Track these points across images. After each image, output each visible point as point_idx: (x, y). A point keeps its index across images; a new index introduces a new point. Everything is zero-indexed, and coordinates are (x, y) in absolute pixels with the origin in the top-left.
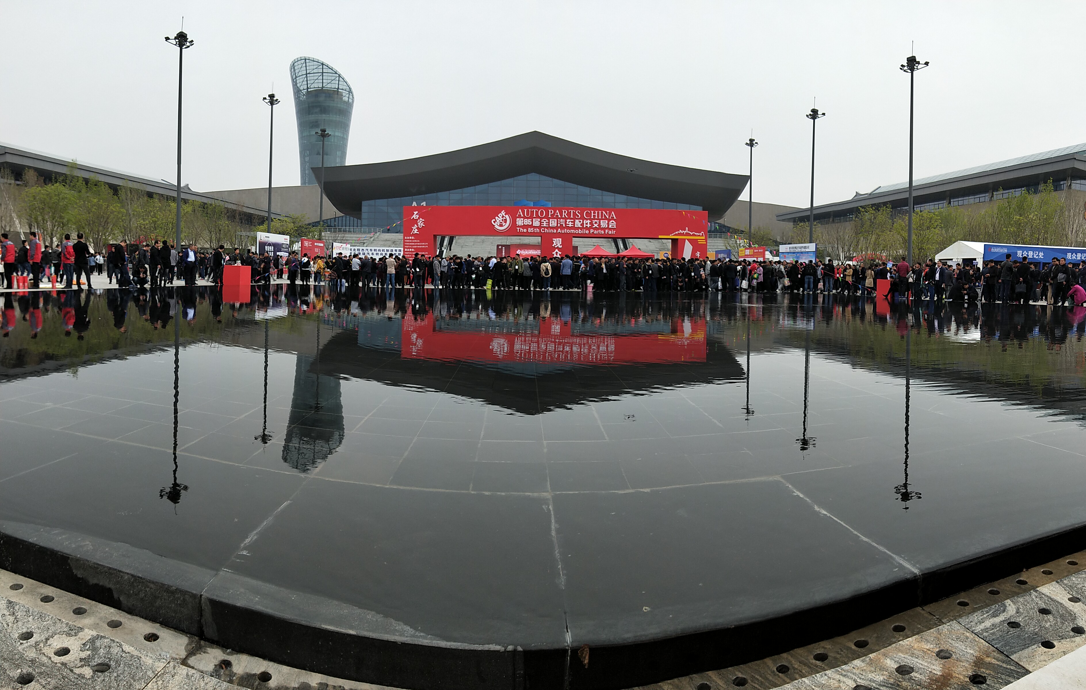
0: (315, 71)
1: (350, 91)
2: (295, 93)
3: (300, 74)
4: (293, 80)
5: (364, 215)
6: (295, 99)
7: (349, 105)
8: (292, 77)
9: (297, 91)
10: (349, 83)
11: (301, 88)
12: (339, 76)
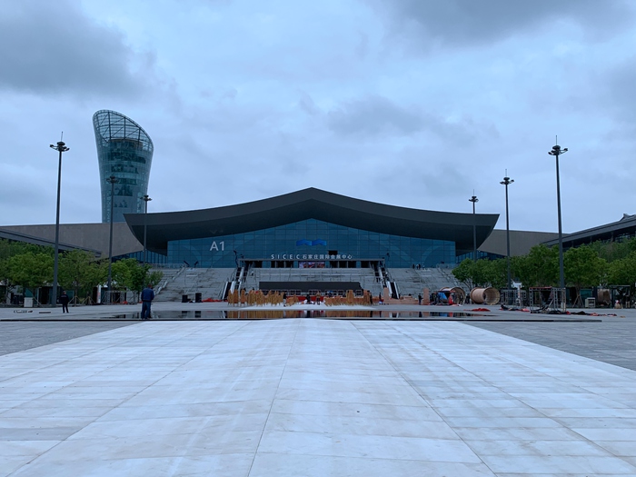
0: (118, 123)
1: (150, 142)
2: (97, 140)
3: (103, 124)
4: (96, 129)
5: (169, 253)
6: (98, 145)
7: (150, 153)
8: (95, 126)
9: (100, 139)
10: (149, 135)
11: (104, 136)
12: (140, 129)
